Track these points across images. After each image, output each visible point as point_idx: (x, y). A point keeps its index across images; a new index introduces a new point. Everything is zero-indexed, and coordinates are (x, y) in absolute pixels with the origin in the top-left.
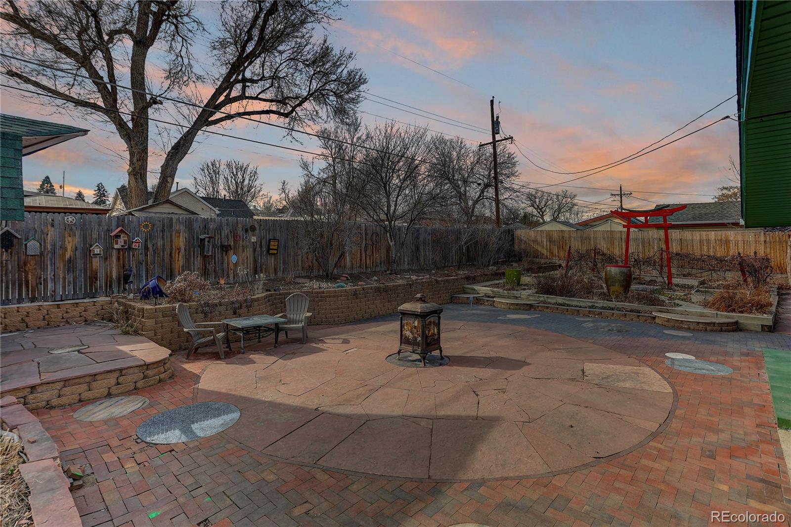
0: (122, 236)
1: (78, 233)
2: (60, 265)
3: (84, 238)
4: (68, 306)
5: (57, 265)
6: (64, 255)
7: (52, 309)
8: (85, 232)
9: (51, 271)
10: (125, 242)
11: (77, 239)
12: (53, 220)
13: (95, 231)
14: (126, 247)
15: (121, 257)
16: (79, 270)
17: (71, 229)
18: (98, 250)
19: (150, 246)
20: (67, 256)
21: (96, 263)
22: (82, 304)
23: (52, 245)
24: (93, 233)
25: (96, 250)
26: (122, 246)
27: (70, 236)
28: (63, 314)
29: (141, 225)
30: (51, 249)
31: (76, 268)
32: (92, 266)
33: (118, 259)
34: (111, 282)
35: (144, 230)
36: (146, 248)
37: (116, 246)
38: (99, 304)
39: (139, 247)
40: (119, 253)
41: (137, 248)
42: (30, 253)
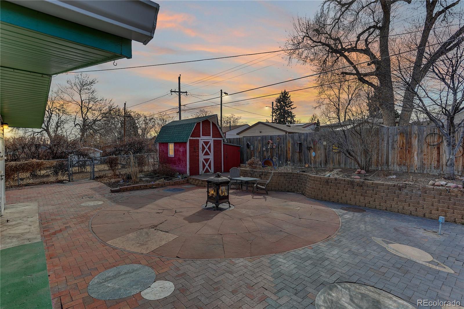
36: (278, 148)
41: (275, 148)
42: (251, 149)
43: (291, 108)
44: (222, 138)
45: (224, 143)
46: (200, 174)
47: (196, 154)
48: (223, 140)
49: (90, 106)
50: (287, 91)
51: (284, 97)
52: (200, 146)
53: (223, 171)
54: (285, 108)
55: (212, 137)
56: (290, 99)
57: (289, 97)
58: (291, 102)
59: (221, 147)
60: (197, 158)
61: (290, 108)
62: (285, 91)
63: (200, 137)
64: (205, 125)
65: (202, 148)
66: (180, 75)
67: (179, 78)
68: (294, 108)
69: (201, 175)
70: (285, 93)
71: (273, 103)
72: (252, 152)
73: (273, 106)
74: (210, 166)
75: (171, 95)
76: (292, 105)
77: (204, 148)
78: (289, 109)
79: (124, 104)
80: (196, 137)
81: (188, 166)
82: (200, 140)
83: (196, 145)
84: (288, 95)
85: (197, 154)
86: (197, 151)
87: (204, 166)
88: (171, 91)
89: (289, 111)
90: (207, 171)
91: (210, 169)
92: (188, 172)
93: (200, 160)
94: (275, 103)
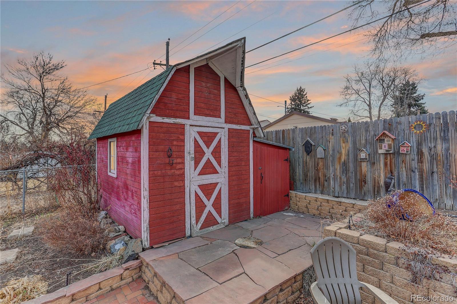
0: (386, 140)
1: (350, 139)
2: (338, 167)
3: (354, 143)
4: (334, 203)
5: (336, 167)
6: (340, 158)
7: (323, 202)
8: (355, 138)
9: (332, 171)
10: (390, 146)
11: (350, 145)
12: (333, 130)
13: (363, 137)
14: (391, 152)
15: (389, 163)
16: (351, 172)
17: (345, 137)
18: (364, 155)
19: (425, 150)
20: (343, 160)
21: (365, 167)
22: (344, 204)
23: (332, 150)
24: (361, 138)
25: (362, 155)
26: (387, 151)
27: (344, 143)
28: (330, 209)
29: (412, 126)
30: (332, 153)
31: (349, 171)
32: (361, 170)
33: (386, 164)
34: (379, 187)
35: (415, 131)
36: (420, 154)
37: (380, 151)
38: (357, 208)
39: (407, 152)
40: (386, 158)
41: (405, 152)
42: (319, 156)
43: (308, 107)
44: (251, 124)
45: (255, 139)
46: (188, 233)
47: (173, 171)
48: (254, 133)
49: (60, 98)
50: (303, 88)
51: (300, 94)
52: (189, 147)
53: (252, 215)
54: (300, 107)
55: (226, 122)
56: (306, 97)
57: (305, 94)
58: (308, 100)
59: (249, 150)
60: (176, 184)
61: (306, 107)
62: (301, 87)
63: (188, 118)
64: (204, 84)
65: (192, 152)
66: (169, 39)
67: (168, 44)
68: (311, 108)
69: (191, 236)
70: (300, 90)
71: (286, 101)
72: (321, 164)
73: (286, 106)
74: (217, 205)
75: (155, 69)
76: (308, 104)
77: (199, 153)
78: (305, 109)
79: (105, 97)
80: (176, 117)
81: (145, 215)
82: (187, 128)
83: (175, 143)
84: (303, 93)
85: (177, 172)
86: (179, 160)
87: (200, 206)
88: (154, 64)
89: (306, 110)
90: (210, 221)
91: (219, 213)
92: (145, 235)
93: (187, 190)
94: (289, 102)
